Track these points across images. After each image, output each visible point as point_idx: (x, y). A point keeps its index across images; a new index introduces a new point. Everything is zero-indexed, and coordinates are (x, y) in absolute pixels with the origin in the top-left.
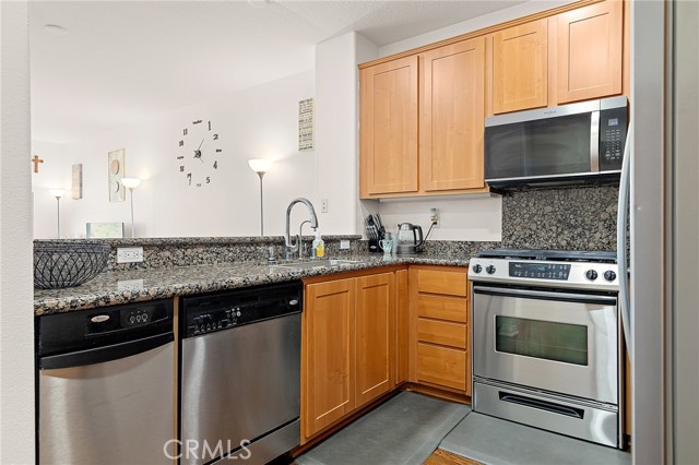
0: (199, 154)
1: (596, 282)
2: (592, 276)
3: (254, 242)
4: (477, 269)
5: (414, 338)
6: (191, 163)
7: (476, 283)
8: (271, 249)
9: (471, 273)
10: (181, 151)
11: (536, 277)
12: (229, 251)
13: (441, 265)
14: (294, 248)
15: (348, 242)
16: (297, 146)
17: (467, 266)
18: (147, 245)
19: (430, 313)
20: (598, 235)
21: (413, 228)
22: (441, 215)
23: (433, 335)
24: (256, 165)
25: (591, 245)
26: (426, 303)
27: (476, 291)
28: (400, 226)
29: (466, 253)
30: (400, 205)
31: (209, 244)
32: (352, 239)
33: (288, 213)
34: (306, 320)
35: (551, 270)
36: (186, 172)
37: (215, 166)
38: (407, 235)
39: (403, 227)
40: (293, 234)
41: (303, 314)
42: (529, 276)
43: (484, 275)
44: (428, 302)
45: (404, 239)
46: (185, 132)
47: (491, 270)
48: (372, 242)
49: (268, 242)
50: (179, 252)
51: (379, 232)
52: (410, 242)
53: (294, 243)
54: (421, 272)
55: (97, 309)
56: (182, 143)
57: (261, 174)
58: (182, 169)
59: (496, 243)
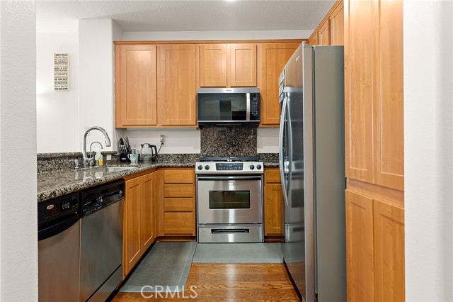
1: (254, 170)
2: (252, 168)
4: (200, 168)
5: (161, 210)
7: (199, 175)
8: (76, 161)
9: (197, 170)
11: (229, 169)
12: (49, 163)
13: (179, 167)
15: (110, 156)
16: (53, 87)
17: (194, 167)
19: (171, 195)
20: (244, 150)
21: (151, 146)
22: (166, 139)
23: (173, 207)
25: (242, 154)
26: (170, 189)
27: (200, 179)
28: (142, 146)
29: (181, 160)
30: (139, 132)
32: (113, 154)
33: (85, 136)
35: (235, 166)
38: (146, 151)
39: (145, 146)
40: (87, 151)
42: (226, 169)
43: (204, 171)
44: (170, 188)
45: (145, 153)
47: (207, 168)
48: (122, 155)
51: (127, 149)
52: (149, 155)
54: (167, 172)
59: (197, 155)
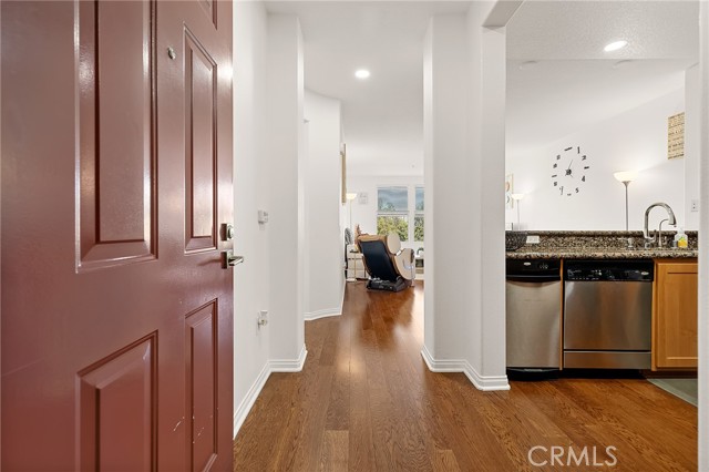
0: (569, 172)
3: (614, 235)
6: (563, 179)
8: (630, 240)
10: (555, 171)
12: (595, 240)
14: (653, 240)
16: (666, 155)
18: (541, 235)
24: (620, 177)
31: (579, 235)
33: (647, 214)
34: (656, 288)
36: (559, 186)
37: (583, 179)
40: (651, 229)
41: (654, 283)
46: (558, 157)
49: (627, 235)
50: (560, 239)
53: (652, 236)
55: (526, 259)
56: (555, 166)
57: (626, 183)
58: (555, 184)
